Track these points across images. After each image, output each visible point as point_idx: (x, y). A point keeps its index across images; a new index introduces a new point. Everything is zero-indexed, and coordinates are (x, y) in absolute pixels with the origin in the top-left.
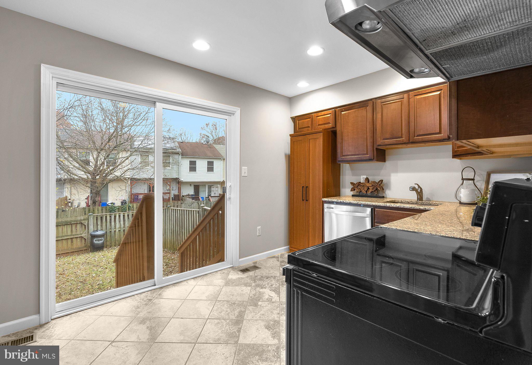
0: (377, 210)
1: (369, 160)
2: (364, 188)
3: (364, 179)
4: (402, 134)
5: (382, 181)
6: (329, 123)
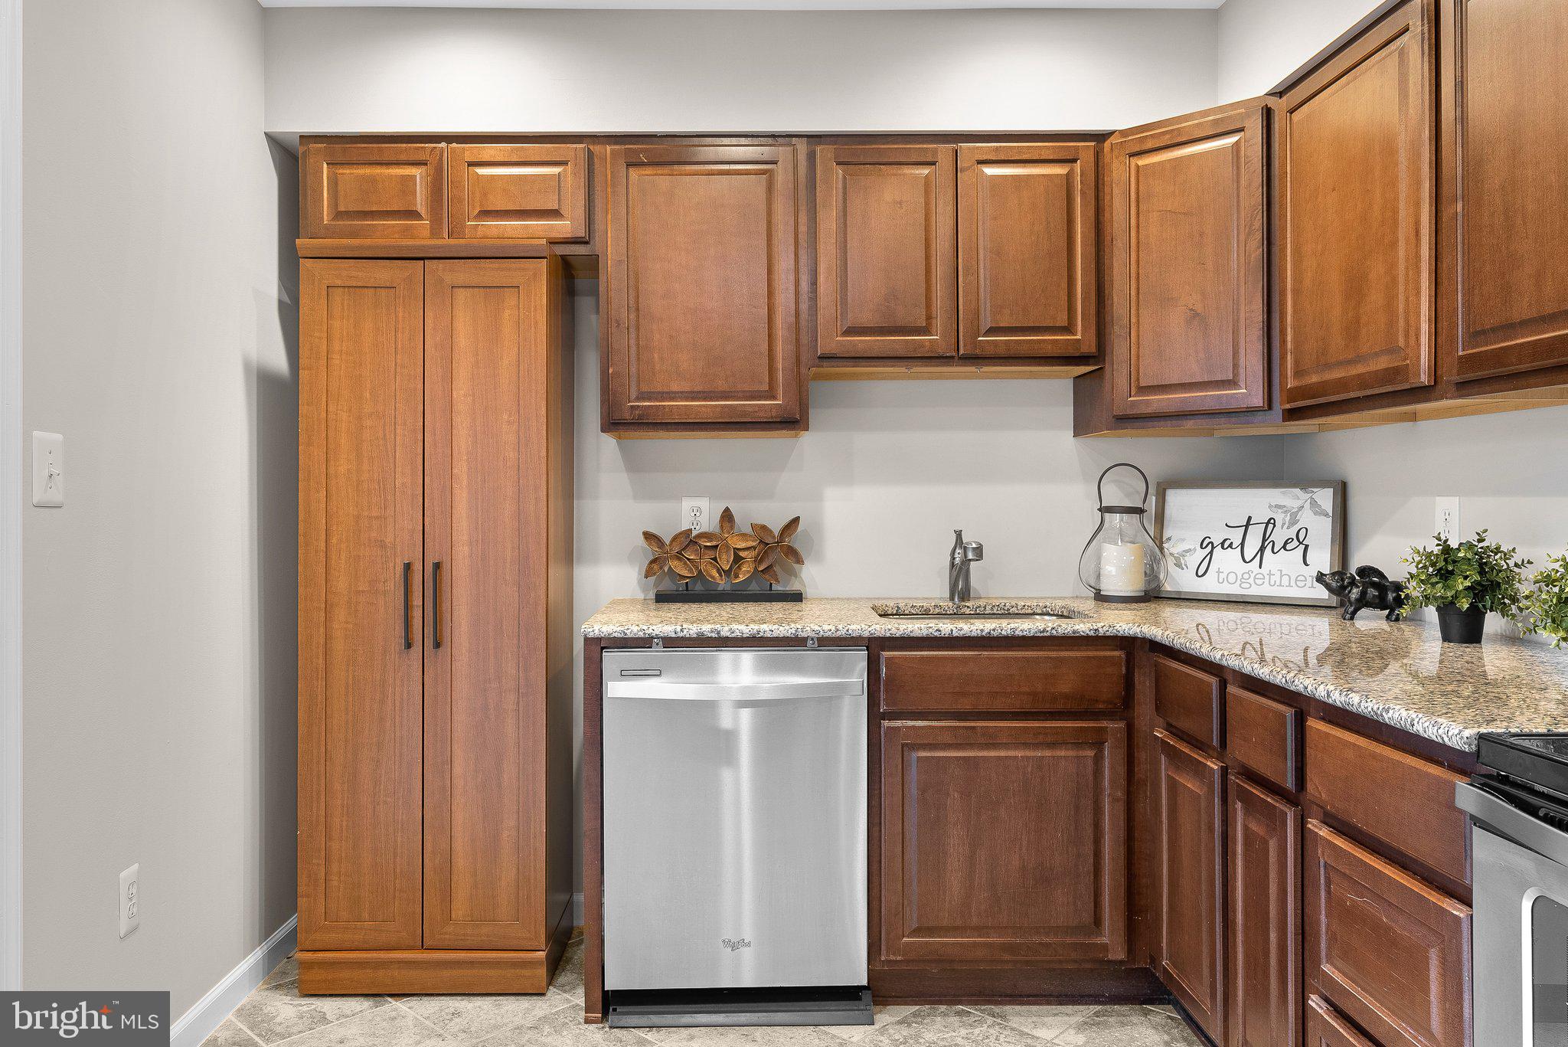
0: (888, 659)
1: (780, 422)
2: (715, 559)
3: (698, 514)
4: (929, 318)
5: (796, 520)
6: (555, 214)
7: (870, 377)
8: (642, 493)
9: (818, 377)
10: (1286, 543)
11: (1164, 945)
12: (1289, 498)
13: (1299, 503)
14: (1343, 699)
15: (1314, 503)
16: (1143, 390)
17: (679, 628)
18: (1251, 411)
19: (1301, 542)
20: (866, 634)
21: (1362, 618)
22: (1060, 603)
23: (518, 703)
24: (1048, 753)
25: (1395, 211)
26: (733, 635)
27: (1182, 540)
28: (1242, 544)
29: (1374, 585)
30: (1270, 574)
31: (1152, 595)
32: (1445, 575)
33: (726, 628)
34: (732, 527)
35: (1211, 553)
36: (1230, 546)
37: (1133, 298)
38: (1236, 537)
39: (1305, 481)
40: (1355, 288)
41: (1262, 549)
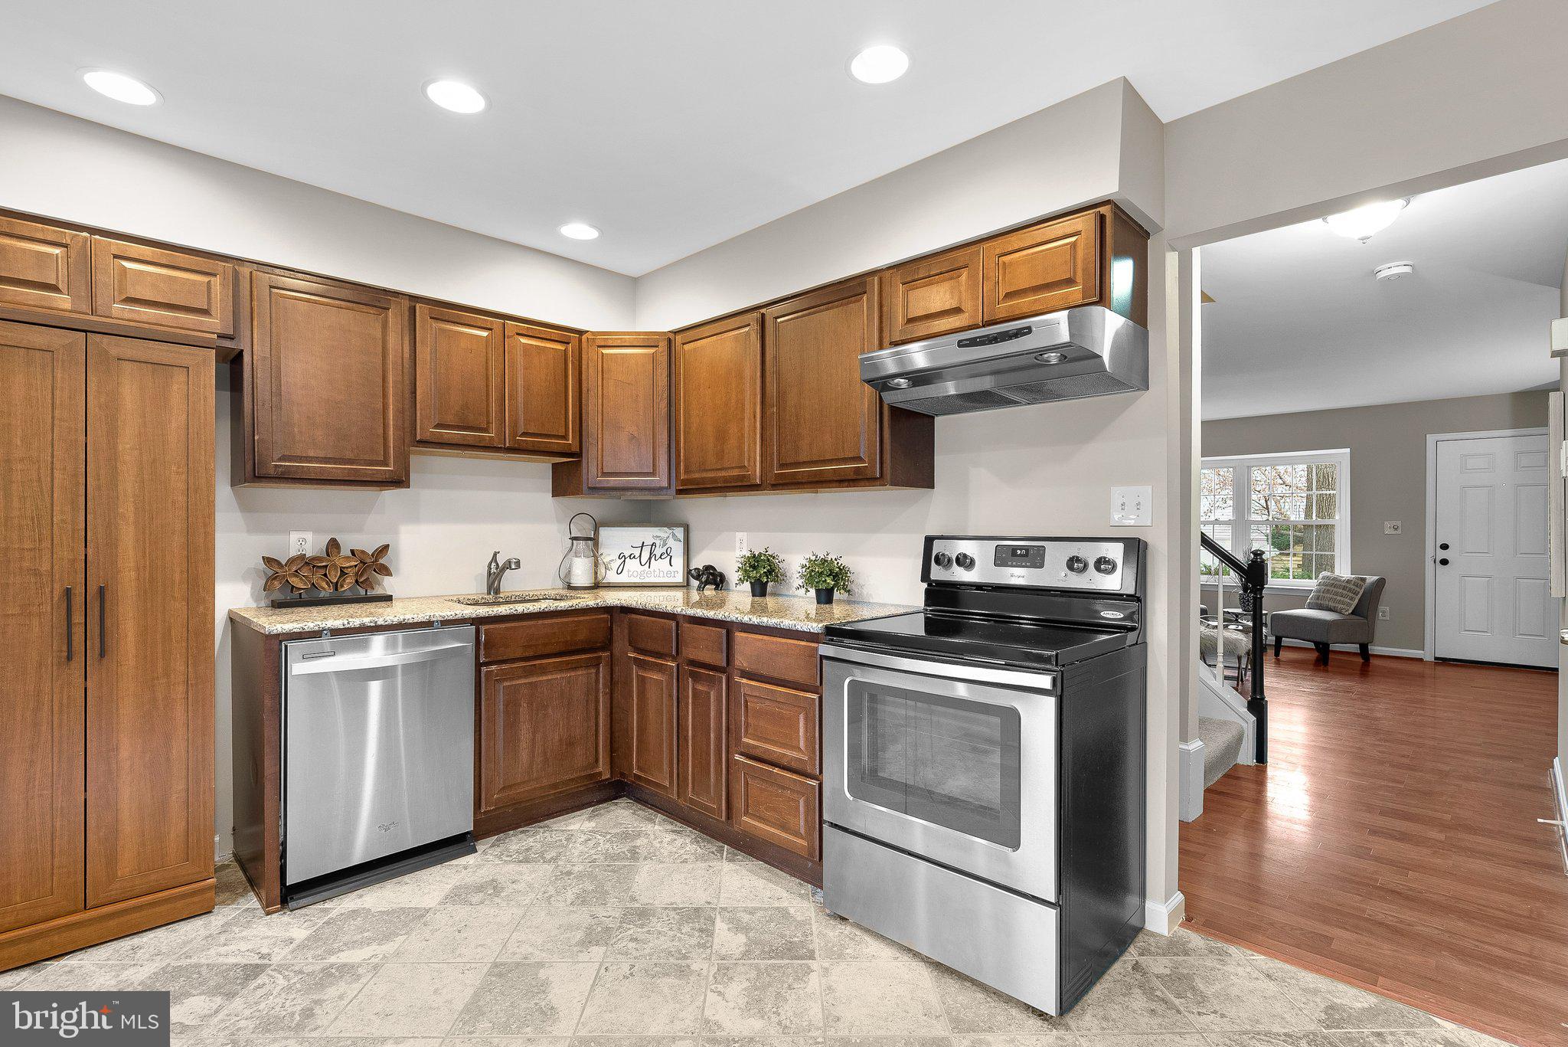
0: (486, 630)
1: (391, 482)
2: (325, 575)
3: (303, 543)
4: (488, 423)
5: (387, 547)
6: (206, 312)
7: (432, 454)
8: (254, 528)
9: (416, 453)
10: (661, 555)
11: (634, 763)
12: (663, 532)
13: (667, 535)
14: (758, 620)
15: (674, 535)
16: (604, 474)
17: (346, 622)
18: (661, 489)
19: (668, 554)
20: (474, 616)
21: (708, 589)
22: (553, 592)
23: (187, 692)
24: (573, 674)
25: (743, 405)
26: (386, 623)
27: (609, 554)
28: (640, 556)
29: (711, 574)
30: (654, 571)
31: (597, 586)
32: (754, 567)
33: (381, 619)
34: (339, 553)
35: (624, 561)
36: (634, 557)
37: (600, 424)
38: (637, 552)
39: (670, 524)
40: (721, 436)
41: (650, 558)
